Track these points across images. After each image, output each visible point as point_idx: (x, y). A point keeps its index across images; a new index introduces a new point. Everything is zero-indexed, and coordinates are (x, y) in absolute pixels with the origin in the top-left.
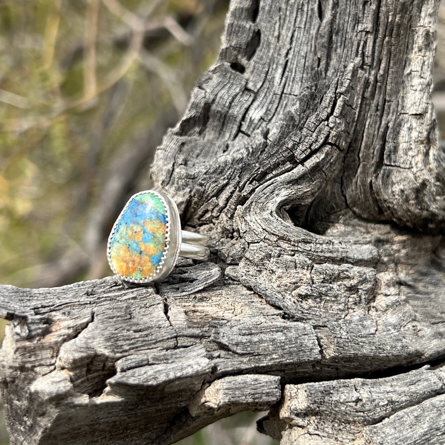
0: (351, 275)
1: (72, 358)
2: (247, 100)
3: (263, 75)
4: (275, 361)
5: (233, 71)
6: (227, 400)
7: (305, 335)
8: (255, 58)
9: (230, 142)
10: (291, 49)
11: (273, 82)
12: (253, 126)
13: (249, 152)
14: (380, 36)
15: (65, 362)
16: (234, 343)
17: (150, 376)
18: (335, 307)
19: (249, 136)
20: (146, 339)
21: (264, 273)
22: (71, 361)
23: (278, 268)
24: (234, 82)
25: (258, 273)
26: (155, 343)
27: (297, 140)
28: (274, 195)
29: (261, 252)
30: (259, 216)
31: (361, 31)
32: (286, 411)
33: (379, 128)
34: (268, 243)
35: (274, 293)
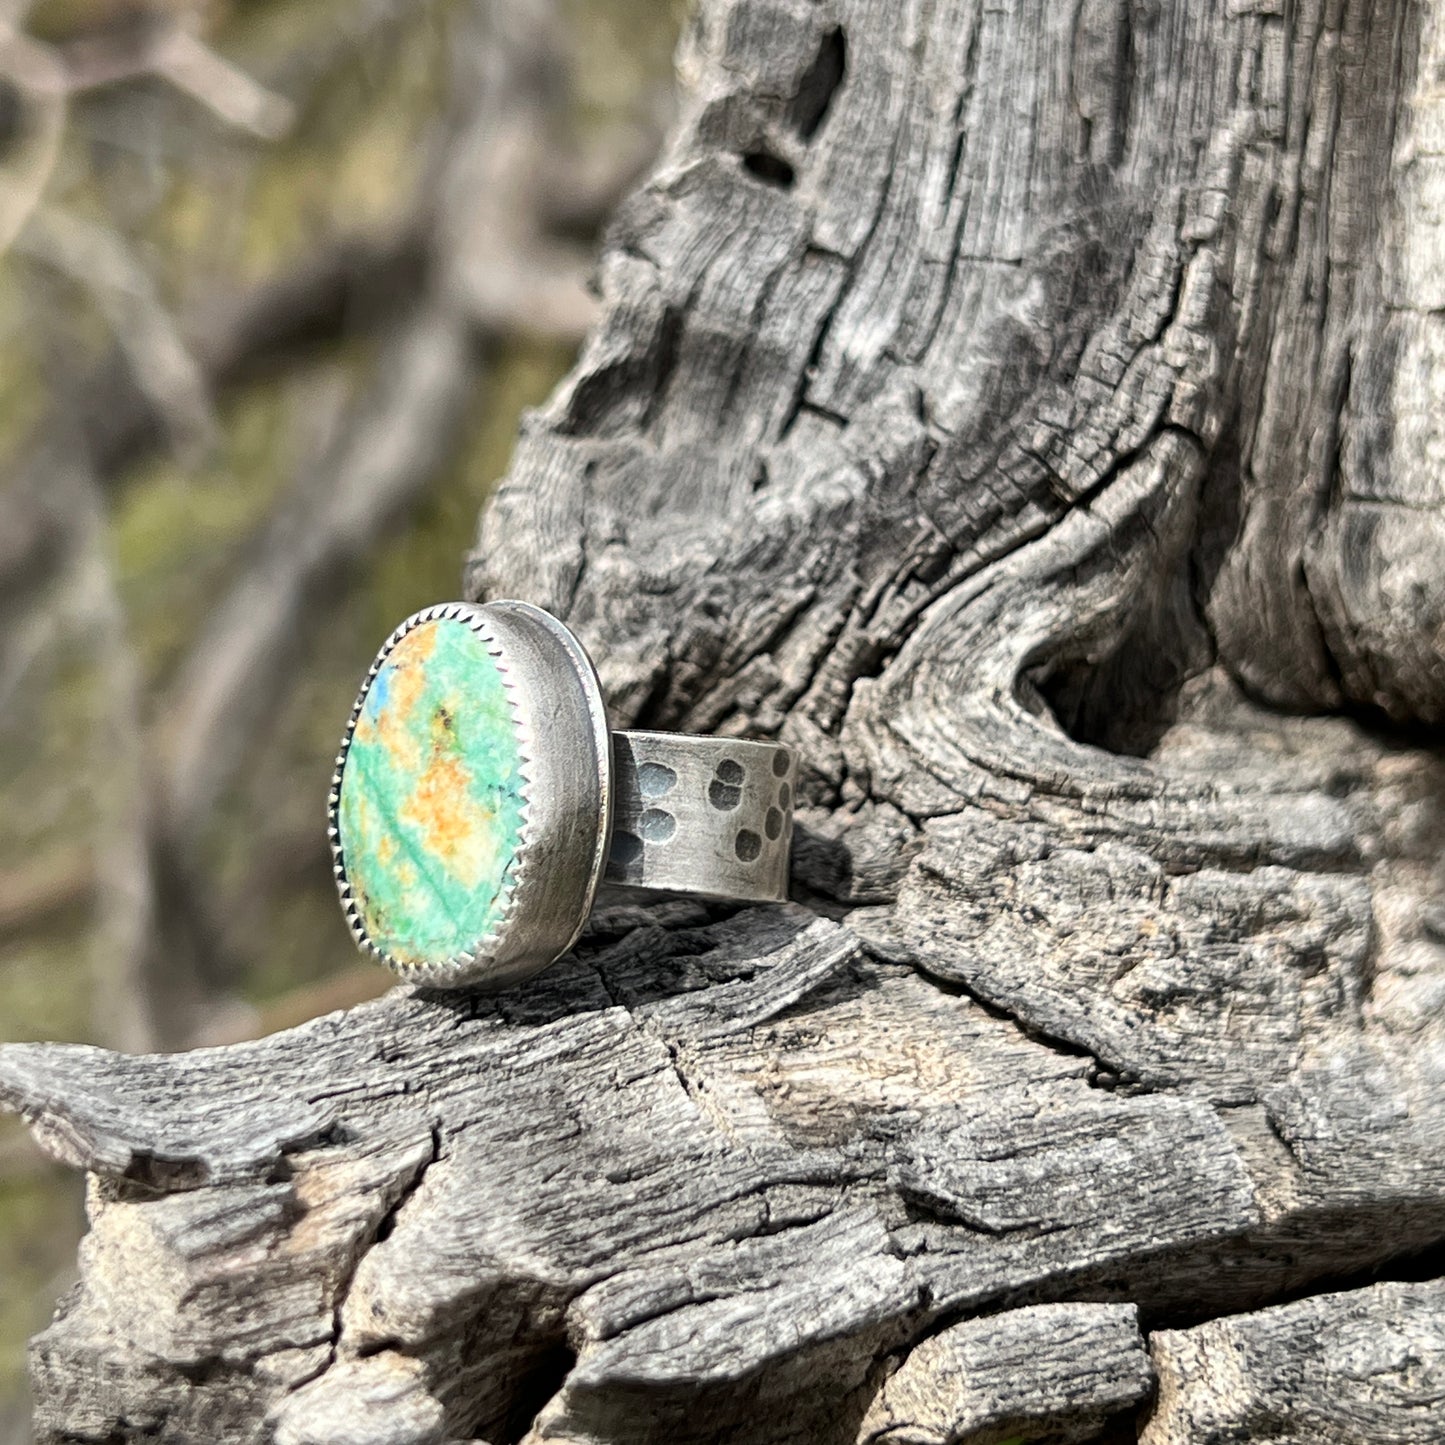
0: (1301, 905)
1: (429, 1300)
2: (822, 291)
3: (872, 195)
4: (1117, 1244)
5: (757, 186)
6: (984, 1411)
7: (1193, 1139)
8: (830, 132)
9: (766, 450)
10: (968, 92)
11: (914, 217)
12: (855, 383)
13: (872, 480)
14: (1306, 30)
15: (401, 1321)
16: (971, 1190)
17: (715, 1343)
18: (1266, 1029)
19: (843, 422)
20: (662, 1203)
21: (1001, 922)
22: (426, 1313)
23: (1057, 898)
24: (764, 225)
25: (976, 924)
26: (693, 1219)
27: (1062, 418)
28: (1001, 629)
29: (982, 846)
30: (948, 711)
31: (1242, 15)
32: (1172, 1432)
33: (1317, 365)
34: (994, 811)
35: (1051, 993)
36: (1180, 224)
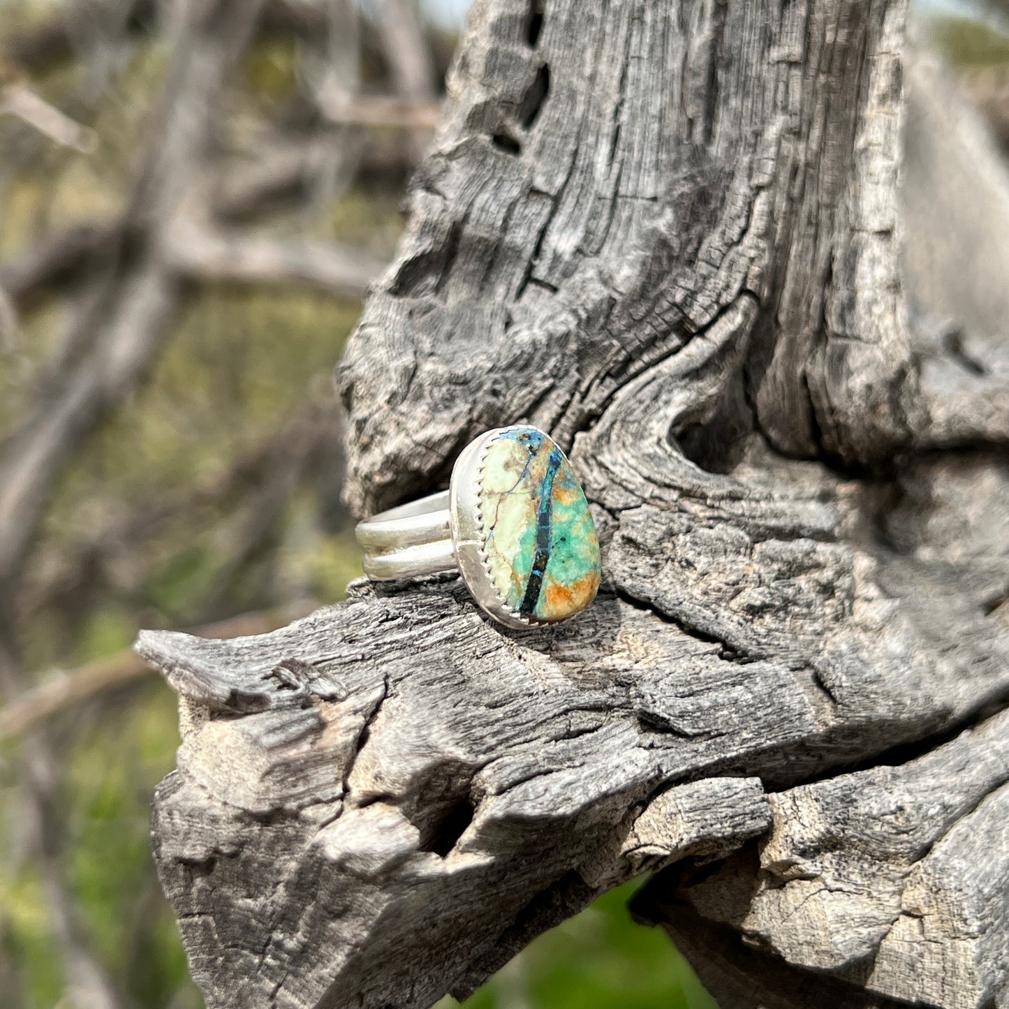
0: (821, 559)
1: (410, 770)
2: (539, 214)
3: (567, 160)
4: (750, 744)
5: (501, 153)
6: (694, 835)
7: (781, 686)
8: (541, 124)
9: (510, 306)
10: (621, 103)
11: (592, 173)
12: (561, 267)
13: (580, 320)
14: (812, 73)
15: (394, 782)
16: (677, 712)
17: (558, 795)
18: (809, 628)
19: (554, 289)
20: (517, 719)
21: (667, 568)
22: (408, 777)
23: (699, 554)
24: (505, 176)
25: (653, 570)
26: (533, 729)
27: (691, 285)
28: (661, 403)
29: (656, 525)
30: (632, 451)
31: (778, 62)
32: (781, 849)
33: (814, 263)
34: (658, 506)
35: (697, 607)
36: (750, 177)
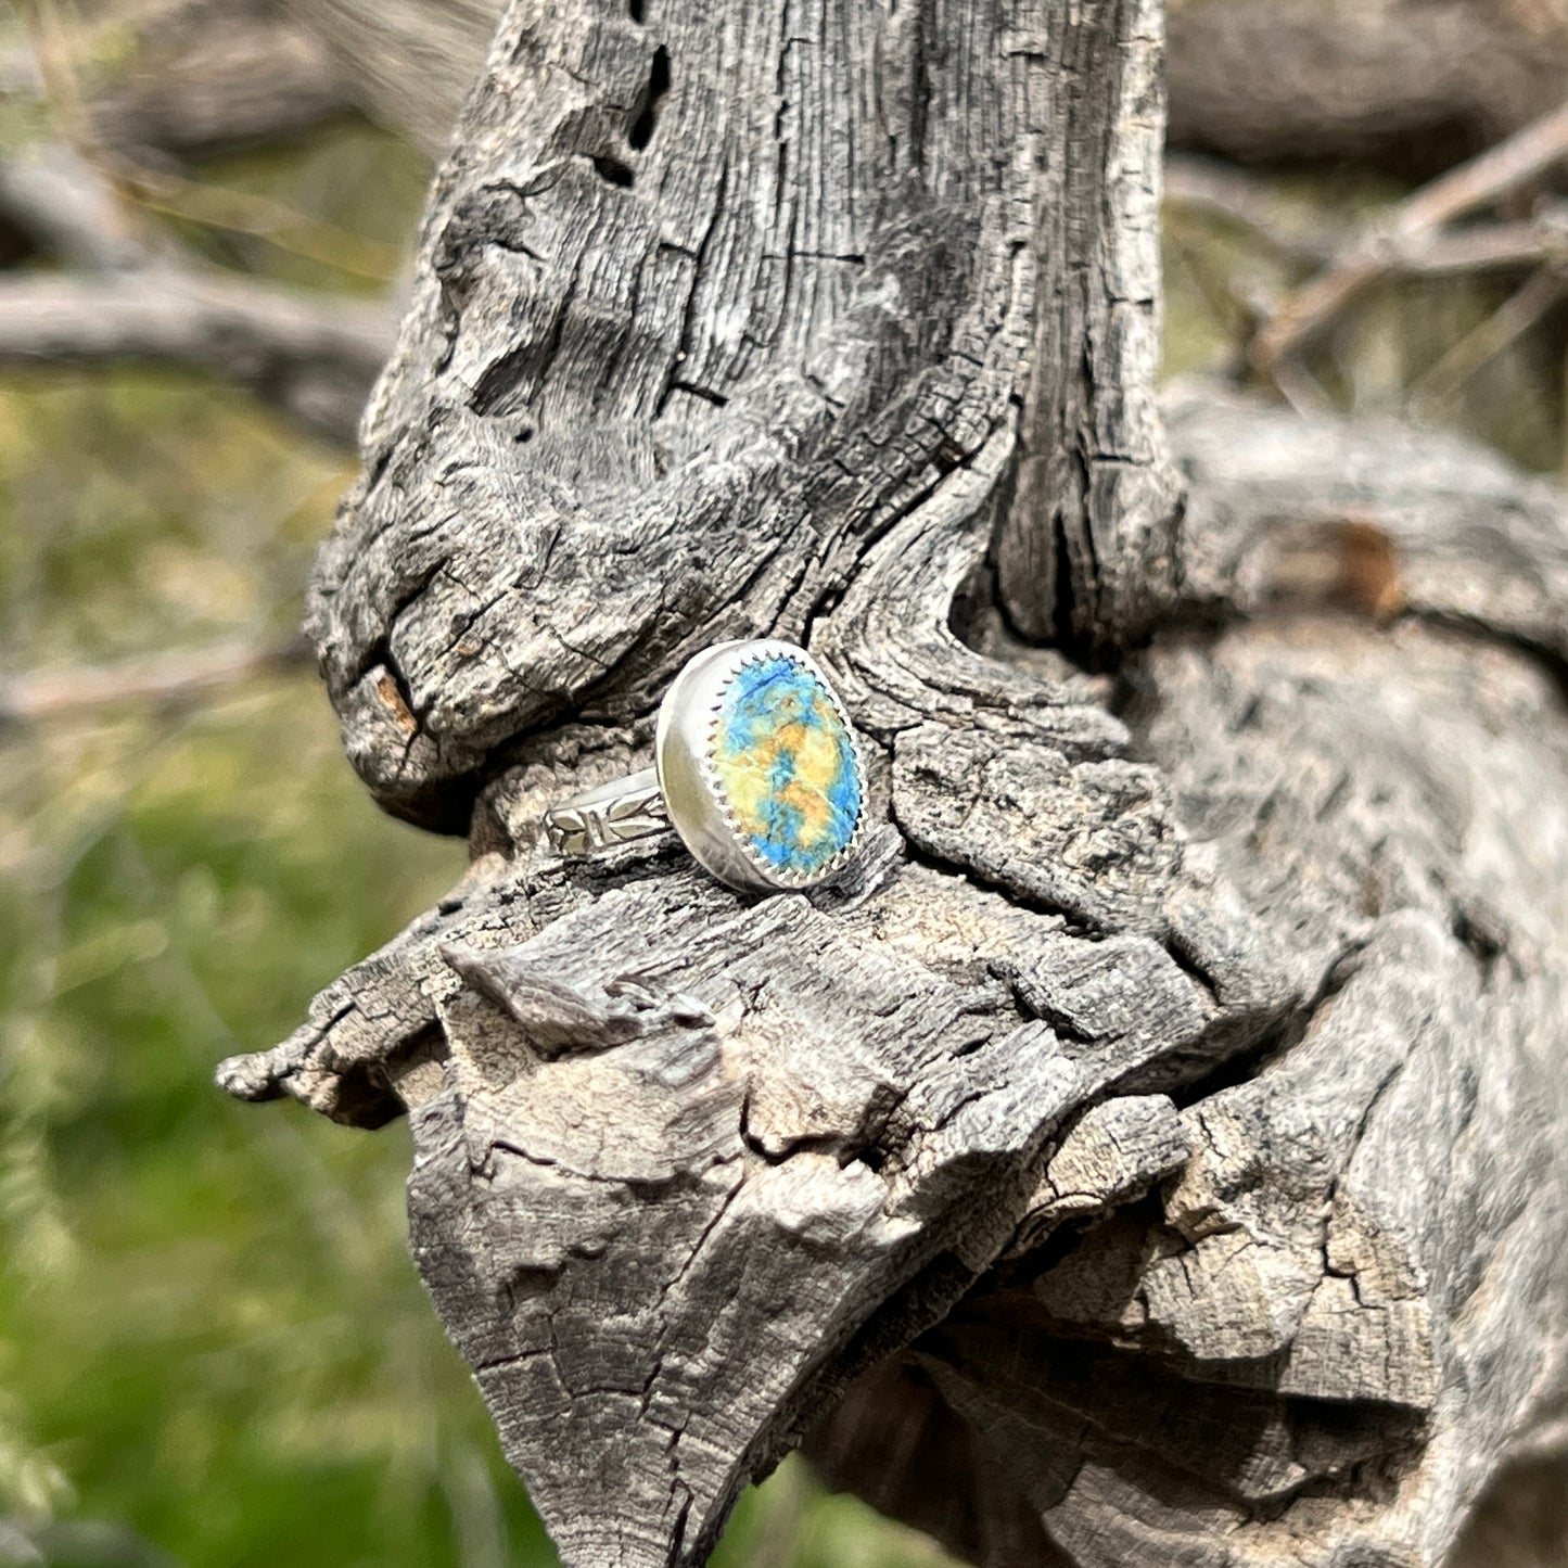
2: (678, 281)
3: (709, 197)
4: (1149, 1048)
5: (610, 187)
7: (1157, 967)
8: (658, 141)
10: (784, 109)
11: (750, 217)
13: (790, 448)
14: (1053, 69)
15: (841, 1118)
16: (1074, 1008)
17: (1004, 1124)
18: (1152, 886)
19: (719, 401)
20: (919, 1029)
21: (978, 811)
22: (860, 1109)
23: (1023, 788)
24: (620, 222)
25: (959, 815)
26: (935, 1042)
27: (953, 393)
28: (933, 569)
29: (960, 749)
30: (901, 642)
31: (1014, 54)
32: (1198, 1191)
33: (1064, 350)
34: (947, 722)
35: (1028, 865)
36: (1005, 229)
